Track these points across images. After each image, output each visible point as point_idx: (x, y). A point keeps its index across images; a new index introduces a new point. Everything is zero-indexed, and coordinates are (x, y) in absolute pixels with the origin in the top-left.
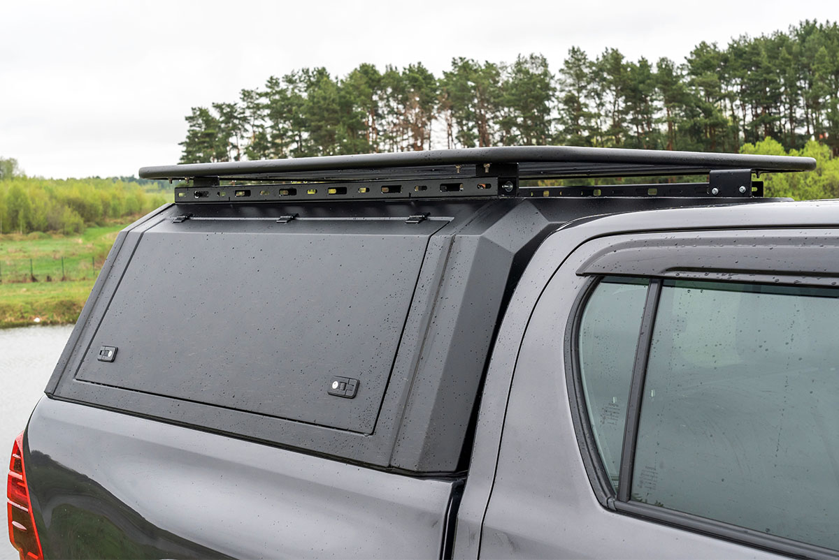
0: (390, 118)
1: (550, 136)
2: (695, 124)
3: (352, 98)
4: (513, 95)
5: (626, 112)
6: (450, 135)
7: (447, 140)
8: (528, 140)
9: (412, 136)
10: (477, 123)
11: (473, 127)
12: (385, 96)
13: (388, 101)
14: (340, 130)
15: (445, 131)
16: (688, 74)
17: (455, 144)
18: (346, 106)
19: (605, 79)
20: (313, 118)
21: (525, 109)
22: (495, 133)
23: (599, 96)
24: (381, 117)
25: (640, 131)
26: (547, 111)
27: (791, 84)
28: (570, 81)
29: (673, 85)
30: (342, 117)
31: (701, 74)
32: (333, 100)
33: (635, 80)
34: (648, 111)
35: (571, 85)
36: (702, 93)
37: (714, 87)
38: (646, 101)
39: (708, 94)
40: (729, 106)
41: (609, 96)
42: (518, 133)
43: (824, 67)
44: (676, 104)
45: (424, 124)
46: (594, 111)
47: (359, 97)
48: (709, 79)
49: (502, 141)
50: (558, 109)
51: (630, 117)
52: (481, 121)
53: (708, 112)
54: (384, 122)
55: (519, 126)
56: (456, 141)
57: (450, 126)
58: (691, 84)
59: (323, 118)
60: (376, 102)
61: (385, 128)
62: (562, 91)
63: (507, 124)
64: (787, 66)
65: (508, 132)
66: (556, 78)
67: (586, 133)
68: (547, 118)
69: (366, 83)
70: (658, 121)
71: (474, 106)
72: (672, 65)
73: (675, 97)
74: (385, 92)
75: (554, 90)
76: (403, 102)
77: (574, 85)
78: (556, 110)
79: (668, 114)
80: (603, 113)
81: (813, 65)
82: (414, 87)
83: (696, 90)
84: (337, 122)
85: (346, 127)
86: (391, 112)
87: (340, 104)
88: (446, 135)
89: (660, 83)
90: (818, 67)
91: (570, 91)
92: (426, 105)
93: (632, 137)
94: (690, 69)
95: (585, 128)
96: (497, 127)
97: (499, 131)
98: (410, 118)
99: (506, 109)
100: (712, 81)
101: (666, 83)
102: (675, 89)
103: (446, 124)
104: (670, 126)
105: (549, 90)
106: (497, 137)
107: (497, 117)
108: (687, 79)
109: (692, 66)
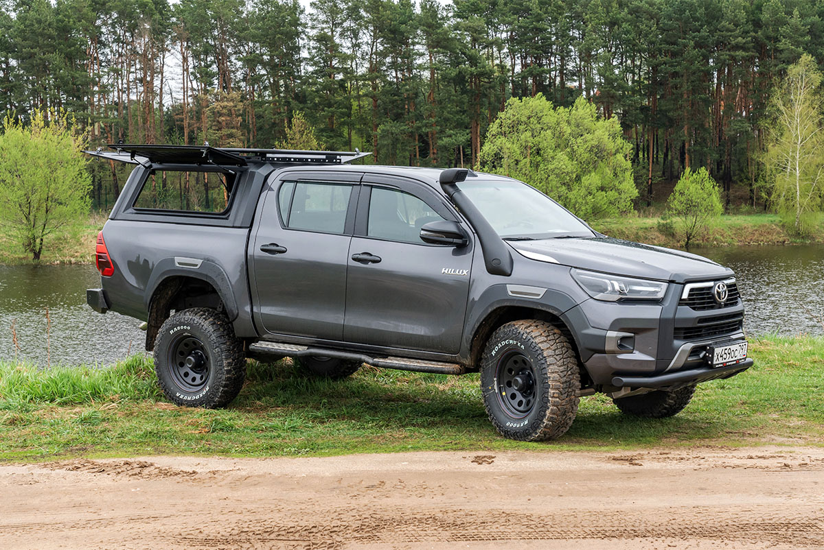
0: (115, 46)
1: (300, 77)
2: (460, 72)
3: (71, 23)
4: (259, 29)
5: (383, 55)
6: (186, 70)
7: (182, 76)
8: (274, 80)
9: (141, 69)
10: (216, 58)
11: (212, 62)
12: (110, 22)
13: (114, 27)
14: (56, 58)
15: (180, 66)
16: (454, 17)
17: (191, 81)
18: (64, 30)
19: (361, 17)
20: (24, 43)
21: (273, 46)
22: (238, 71)
23: (356, 36)
24: (104, 45)
25: (400, 75)
26: (297, 49)
27: (563, 35)
28: (322, 17)
29: (438, 28)
30: (60, 44)
31: (467, 18)
32: (50, 24)
33: (396, 20)
34: (409, 56)
35: (323, 22)
36: (469, 39)
37: (480, 33)
38: (407, 44)
39: (474, 40)
40: (496, 54)
41: (365, 37)
42: (263, 72)
43: (597, 17)
44: (441, 50)
45: (155, 56)
46: (349, 52)
47: (79, 21)
48: (476, 24)
49: (244, 79)
50: (309, 49)
51: (388, 60)
52: (222, 57)
53: (474, 60)
54: (107, 51)
55: (264, 65)
56: (192, 77)
57: (185, 60)
58: (456, 27)
59: (36, 45)
60: (100, 27)
61: (109, 57)
62: (313, 28)
63: (251, 62)
64: (560, 14)
65: (253, 70)
66: (307, 12)
67: (340, 77)
68: (296, 57)
69: (90, 5)
70: (420, 67)
71: (214, 38)
72: (438, 7)
73: (439, 42)
74: (111, 17)
75: (305, 25)
76: (131, 29)
77: (327, 22)
78: (306, 49)
79: (431, 59)
80: (359, 54)
81: (586, 14)
82: (143, 12)
83: (462, 34)
84: (54, 49)
85: (63, 56)
86: (117, 40)
87: (57, 29)
88: (180, 70)
89: (424, 25)
90: (591, 18)
91: (323, 29)
92: (159, 34)
93: (391, 83)
94: (455, 12)
95: (338, 70)
96: (239, 64)
97: (242, 69)
98: (138, 49)
99: (251, 44)
100: (478, 26)
101: (430, 26)
102: (440, 33)
103: (180, 57)
104: (432, 74)
105: (299, 25)
106: (239, 75)
107: (241, 53)
108: (453, 22)
109: (458, 9)
